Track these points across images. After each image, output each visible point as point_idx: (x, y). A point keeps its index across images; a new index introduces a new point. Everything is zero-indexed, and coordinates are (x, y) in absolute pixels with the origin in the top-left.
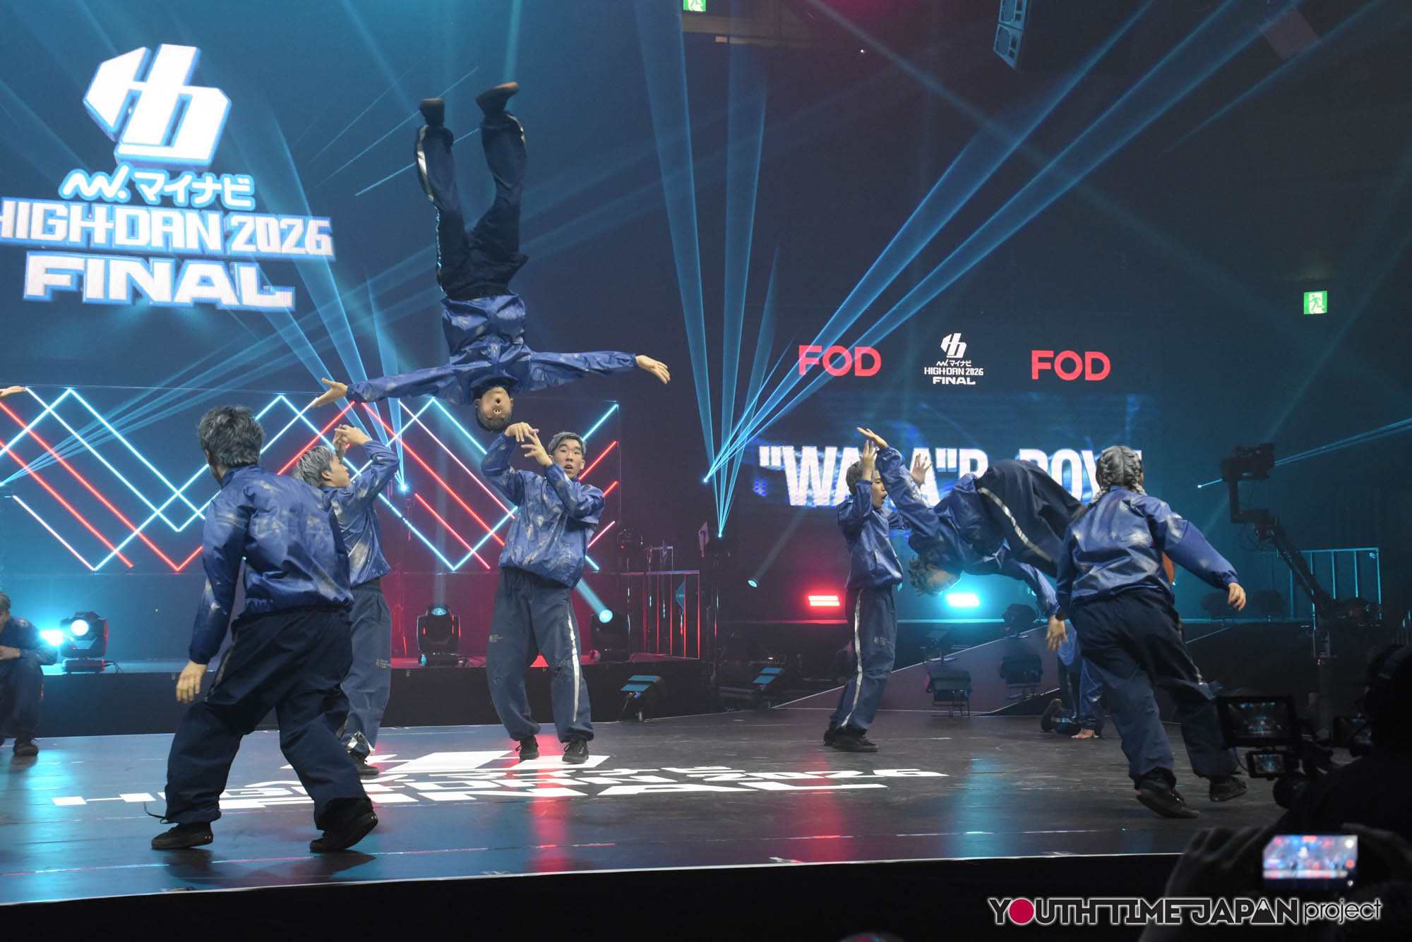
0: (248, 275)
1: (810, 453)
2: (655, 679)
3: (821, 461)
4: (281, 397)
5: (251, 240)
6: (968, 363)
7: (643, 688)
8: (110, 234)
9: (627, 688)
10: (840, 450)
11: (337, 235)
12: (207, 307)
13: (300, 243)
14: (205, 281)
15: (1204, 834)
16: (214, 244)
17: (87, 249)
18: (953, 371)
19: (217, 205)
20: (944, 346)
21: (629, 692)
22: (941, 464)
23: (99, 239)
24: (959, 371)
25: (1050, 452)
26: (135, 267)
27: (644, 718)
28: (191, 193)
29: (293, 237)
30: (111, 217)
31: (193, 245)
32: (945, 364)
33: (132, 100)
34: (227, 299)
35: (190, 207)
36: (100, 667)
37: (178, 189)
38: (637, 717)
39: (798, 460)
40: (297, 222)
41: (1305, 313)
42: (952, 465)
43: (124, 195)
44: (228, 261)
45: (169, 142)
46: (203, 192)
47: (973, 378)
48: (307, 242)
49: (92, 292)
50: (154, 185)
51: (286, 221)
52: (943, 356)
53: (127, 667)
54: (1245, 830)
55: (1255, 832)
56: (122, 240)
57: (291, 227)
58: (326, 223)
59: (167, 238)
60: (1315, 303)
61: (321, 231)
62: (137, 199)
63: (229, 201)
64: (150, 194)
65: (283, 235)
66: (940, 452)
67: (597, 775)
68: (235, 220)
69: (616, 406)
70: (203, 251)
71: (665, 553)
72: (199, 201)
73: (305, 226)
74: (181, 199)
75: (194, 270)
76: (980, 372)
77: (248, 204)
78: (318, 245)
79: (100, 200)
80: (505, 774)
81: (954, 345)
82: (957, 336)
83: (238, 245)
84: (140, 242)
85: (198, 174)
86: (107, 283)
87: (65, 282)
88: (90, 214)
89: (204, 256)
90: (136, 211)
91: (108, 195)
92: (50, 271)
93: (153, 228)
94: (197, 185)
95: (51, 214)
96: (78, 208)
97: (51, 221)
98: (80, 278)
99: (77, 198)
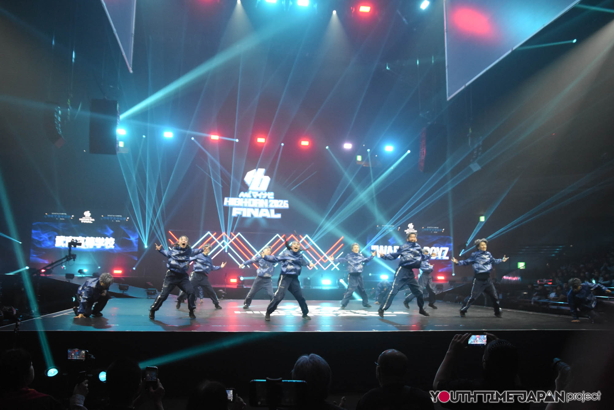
0: (273, 211)
1: (382, 247)
3: (384, 249)
4: (278, 235)
5: (273, 205)
6: (414, 229)
8: (248, 204)
10: (388, 246)
11: (289, 203)
12: (264, 218)
13: (283, 205)
14: (264, 213)
16: (266, 206)
17: (244, 207)
18: (410, 231)
19: (267, 198)
20: (409, 226)
23: (246, 205)
24: (412, 231)
25: (430, 247)
26: (252, 209)
28: (262, 196)
29: (281, 204)
30: (248, 200)
31: (262, 206)
32: (409, 229)
33: (253, 179)
34: (268, 216)
35: (262, 198)
36: (243, 286)
37: (260, 195)
39: (379, 248)
40: (281, 201)
41: (480, 221)
43: (250, 196)
44: (269, 209)
45: (259, 187)
49: (244, 215)
50: (255, 195)
56: (250, 205)
57: (280, 202)
58: (287, 201)
59: (258, 205)
60: (482, 219)
61: (287, 203)
62: (252, 197)
63: (269, 198)
64: (255, 196)
65: (279, 203)
67: (338, 311)
68: (270, 201)
72: (264, 197)
73: (283, 202)
74: (260, 197)
75: (262, 210)
76: (416, 231)
77: (273, 198)
78: (286, 205)
79: (246, 198)
80: (319, 311)
81: (411, 226)
82: (412, 224)
83: (271, 206)
84: (253, 206)
85: (264, 192)
86: (246, 213)
87: (240, 213)
88: (244, 200)
89: (264, 208)
90: (252, 199)
91: (247, 197)
92: (237, 211)
93: (256, 203)
94: (263, 194)
95: (237, 201)
96: (242, 199)
97: (237, 202)
98: (242, 212)
99: (242, 197)
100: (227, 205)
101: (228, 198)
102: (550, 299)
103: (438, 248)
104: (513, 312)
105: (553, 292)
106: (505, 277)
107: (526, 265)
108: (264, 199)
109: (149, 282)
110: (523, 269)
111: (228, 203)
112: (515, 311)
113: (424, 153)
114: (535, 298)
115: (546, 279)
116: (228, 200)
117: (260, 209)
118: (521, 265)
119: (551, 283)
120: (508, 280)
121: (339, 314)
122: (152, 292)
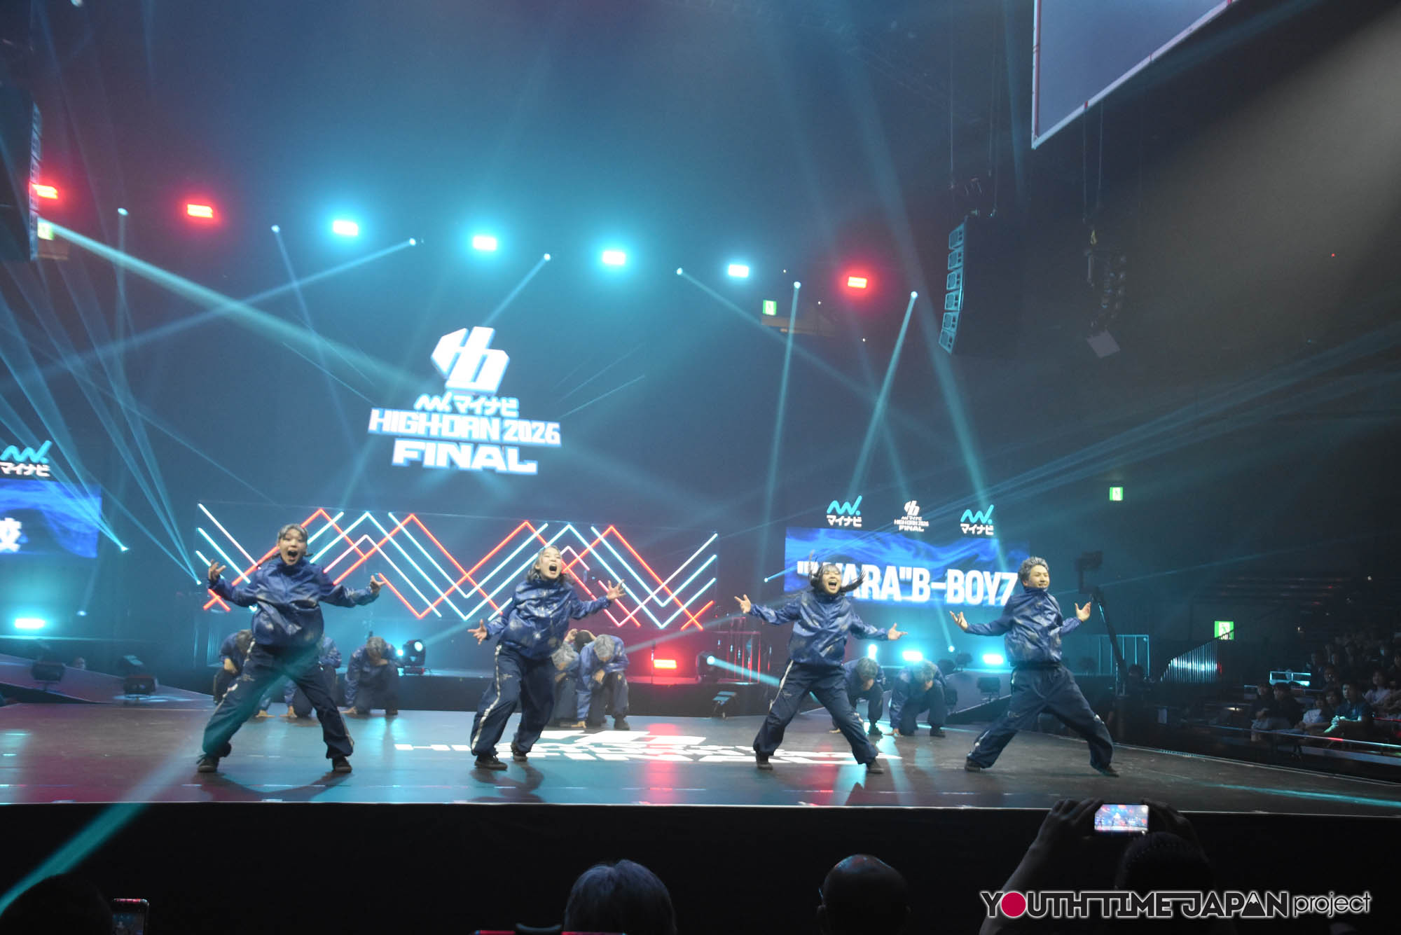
0: (513, 453)
2: (733, 694)
4: (526, 523)
5: (516, 435)
6: (920, 518)
7: (726, 699)
8: (440, 430)
9: (716, 699)
10: (845, 565)
11: (563, 432)
13: (543, 436)
14: (489, 457)
15: (1062, 803)
16: (495, 437)
17: (428, 439)
18: (911, 523)
19: (498, 414)
20: (906, 508)
21: (717, 701)
22: (902, 577)
23: (434, 433)
24: (915, 523)
25: (965, 572)
26: (451, 448)
27: (726, 716)
28: (484, 408)
29: (539, 433)
30: (441, 421)
31: (484, 437)
32: (906, 519)
33: (457, 357)
34: (501, 467)
35: (483, 415)
36: (422, 672)
37: (477, 406)
38: (722, 716)
40: (541, 425)
41: (1111, 499)
42: (909, 577)
43: (448, 408)
44: (503, 445)
45: (475, 379)
46: (489, 408)
47: (922, 528)
48: (546, 434)
49: (428, 462)
51: (536, 424)
52: (905, 514)
53: (436, 673)
54: (1083, 803)
55: (1092, 802)
56: (446, 433)
57: (537, 428)
58: (557, 425)
59: (470, 433)
60: (1116, 494)
61: (554, 430)
62: (455, 411)
63: (504, 413)
64: (462, 408)
65: (534, 431)
66: (902, 569)
67: (698, 749)
68: (507, 423)
69: (716, 535)
70: (489, 439)
71: (741, 621)
72: (488, 412)
73: (547, 427)
74: (478, 411)
75: (483, 450)
76: (926, 524)
77: (515, 414)
78: (553, 438)
79: (435, 411)
80: (645, 746)
81: (912, 507)
82: (914, 502)
83: (508, 438)
84: (455, 435)
85: (489, 398)
86: (436, 457)
87: (415, 456)
88: (430, 419)
89: (489, 443)
90: (454, 417)
91: (440, 408)
92: (407, 449)
93: (463, 427)
94: (487, 403)
95: (409, 419)
96: (424, 416)
97: (409, 422)
98: (422, 454)
99: (423, 410)
100: (378, 432)
101: (382, 410)
102: (1304, 730)
103: (987, 574)
104: (1199, 761)
105: (1312, 707)
106: (1175, 663)
107: (1236, 630)
108: (489, 417)
109: (133, 657)
110: (1229, 641)
111: (381, 425)
112: (1203, 758)
113: (957, 299)
114: (1259, 725)
115: (1294, 671)
116: (382, 416)
117: (476, 445)
118: (1223, 629)
119: (1306, 683)
120: (1184, 671)
121: (702, 756)
122: (142, 686)
